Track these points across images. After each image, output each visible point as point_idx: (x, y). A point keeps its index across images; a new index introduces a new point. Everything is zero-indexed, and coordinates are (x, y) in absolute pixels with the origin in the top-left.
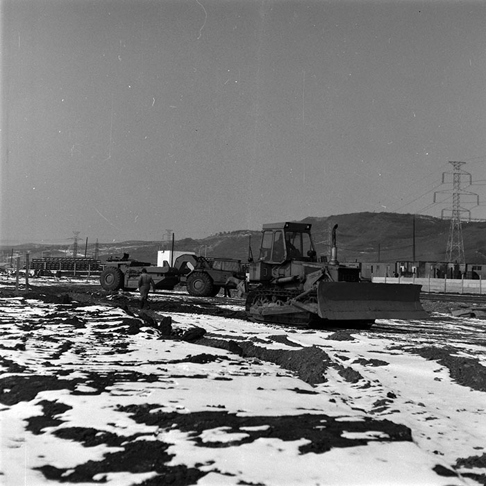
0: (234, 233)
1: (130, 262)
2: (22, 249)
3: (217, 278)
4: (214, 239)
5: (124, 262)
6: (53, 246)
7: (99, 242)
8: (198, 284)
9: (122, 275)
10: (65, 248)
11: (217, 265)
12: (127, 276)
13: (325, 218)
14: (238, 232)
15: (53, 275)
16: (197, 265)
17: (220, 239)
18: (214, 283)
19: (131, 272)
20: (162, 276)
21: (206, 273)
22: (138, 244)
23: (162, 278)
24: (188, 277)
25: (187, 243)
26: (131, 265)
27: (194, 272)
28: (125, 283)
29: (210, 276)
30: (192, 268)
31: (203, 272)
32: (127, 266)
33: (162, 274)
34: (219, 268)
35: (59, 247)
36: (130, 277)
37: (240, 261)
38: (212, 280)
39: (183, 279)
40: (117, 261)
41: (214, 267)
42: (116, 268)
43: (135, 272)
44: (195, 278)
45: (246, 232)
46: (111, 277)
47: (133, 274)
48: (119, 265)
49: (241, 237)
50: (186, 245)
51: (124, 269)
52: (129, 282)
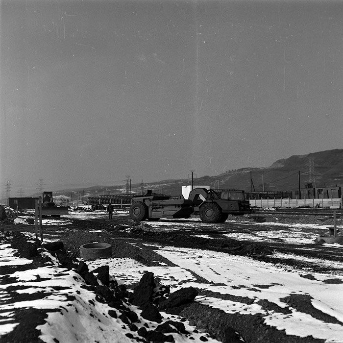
0: (239, 170)
1: (153, 197)
2: (92, 190)
3: (225, 207)
4: (225, 176)
5: (147, 197)
6: (112, 186)
7: (144, 182)
8: (209, 213)
9: (147, 208)
10: (120, 187)
11: (224, 196)
12: (150, 209)
13: (305, 155)
14: (242, 169)
15: (105, 208)
16: (208, 196)
17: (229, 175)
18: (223, 211)
19: (153, 205)
20: (179, 207)
21: (215, 203)
22: (171, 182)
23: (179, 209)
24: (200, 207)
25: (205, 180)
26: (154, 199)
27: (205, 202)
28: (150, 215)
29: (218, 205)
30: (204, 200)
31: (213, 202)
32: (150, 200)
33: (179, 206)
34: (227, 198)
35: (116, 187)
36: (153, 209)
37: (243, 191)
38: (220, 209)
39: (196, 209)
40: (142, 196)
41: (222, 197)
42: (141, 202)
43: (157, 205)
44: (206, 208)
45: (247, 169)
46: (138, 210)
47: (155, 207)
48: (144, 200)
49: (244, 173)
50: (205, 181)
51: (147, 203)
52: (152, 213)
